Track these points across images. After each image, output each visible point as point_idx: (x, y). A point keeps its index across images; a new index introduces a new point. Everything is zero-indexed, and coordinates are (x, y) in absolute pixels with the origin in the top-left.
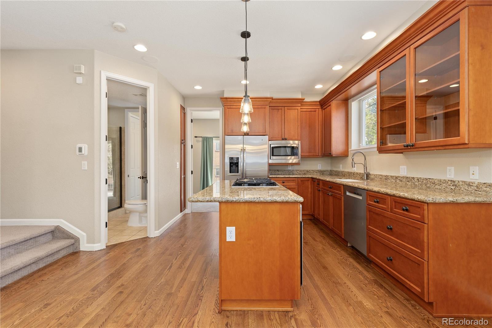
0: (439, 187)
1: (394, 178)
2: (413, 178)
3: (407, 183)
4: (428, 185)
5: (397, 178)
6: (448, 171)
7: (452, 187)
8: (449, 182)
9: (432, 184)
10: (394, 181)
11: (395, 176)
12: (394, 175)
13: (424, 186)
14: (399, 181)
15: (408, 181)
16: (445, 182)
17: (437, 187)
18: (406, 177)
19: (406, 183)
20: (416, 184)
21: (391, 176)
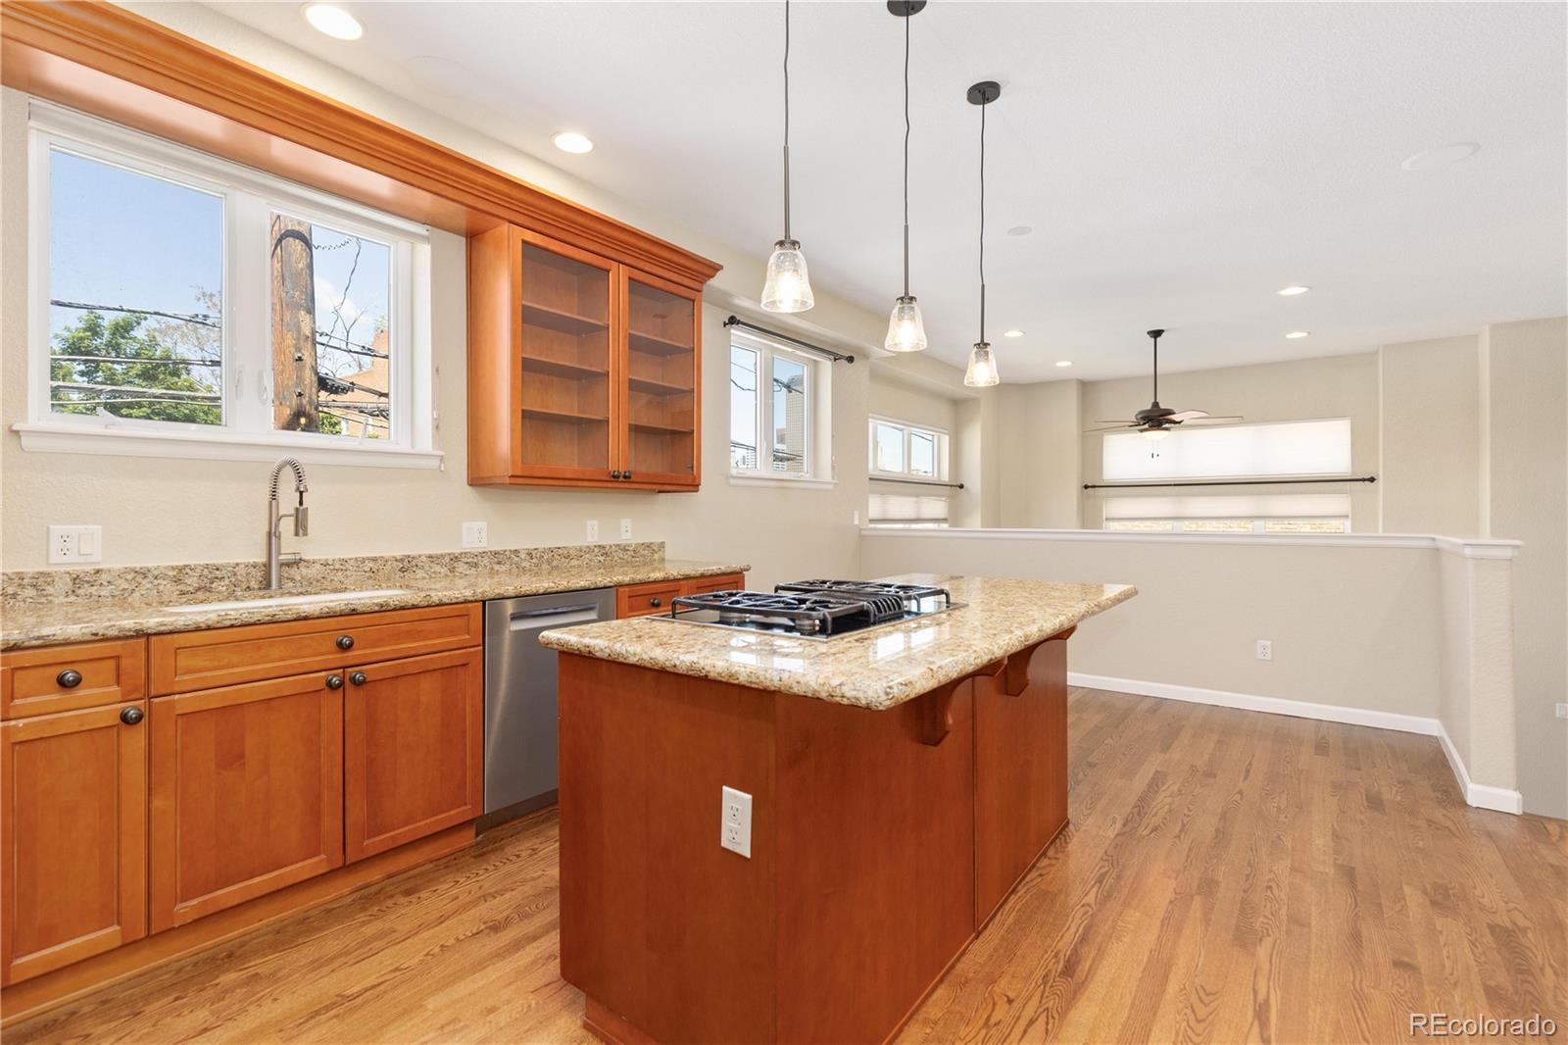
0: (577, 563)
1: (447, 559)
2: (516, 552)
3: (497, 567)
4: (555, 563)
5: (455, 558)
6: (589, 527)
7: (602, 559)
8: (596, 550)
9: (563, 560)
10: (444, 570)
11: (449, 554)
12: (439, 552)
13: (545, 566)
14: (466, 566)
15: (499, 563)
16: (590, 550)
17: (574, 562)
18: (491, 552)
19: (492, 569)
20: (523, 565)
21: (430, 557)
